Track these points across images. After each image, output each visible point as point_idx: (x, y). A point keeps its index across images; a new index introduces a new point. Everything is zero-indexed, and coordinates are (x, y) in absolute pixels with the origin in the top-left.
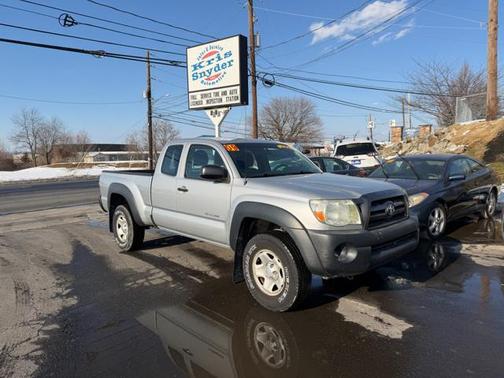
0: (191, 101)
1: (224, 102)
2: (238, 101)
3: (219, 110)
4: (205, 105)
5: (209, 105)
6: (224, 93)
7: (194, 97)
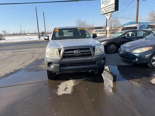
0: (101, 11)
1: (110, 11)
2: (114, 10)
3: (108, 14)
4: (105, 13)
5: (106, 13)
6: (110, 8)
7: (102, 10)
